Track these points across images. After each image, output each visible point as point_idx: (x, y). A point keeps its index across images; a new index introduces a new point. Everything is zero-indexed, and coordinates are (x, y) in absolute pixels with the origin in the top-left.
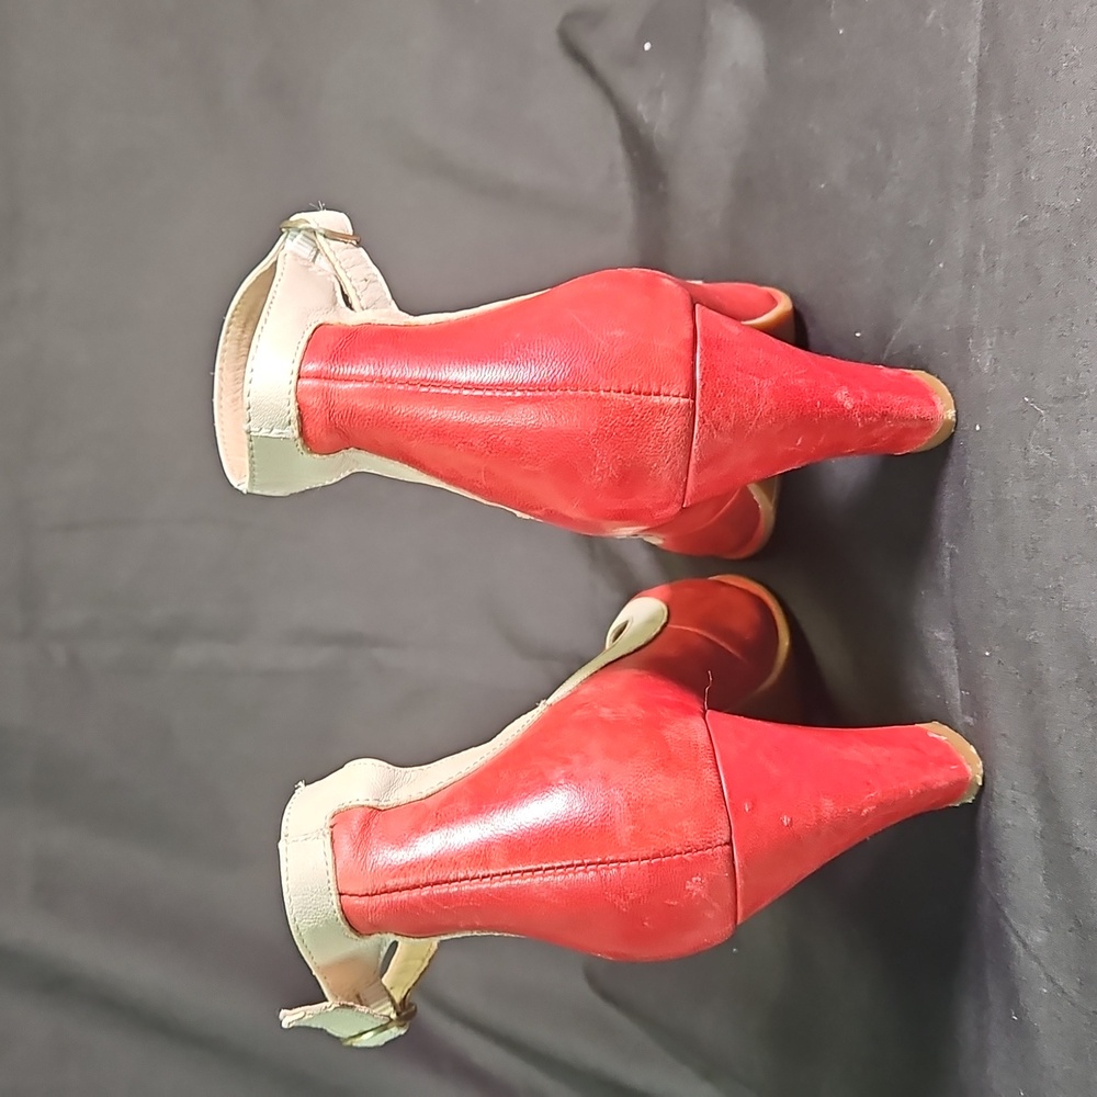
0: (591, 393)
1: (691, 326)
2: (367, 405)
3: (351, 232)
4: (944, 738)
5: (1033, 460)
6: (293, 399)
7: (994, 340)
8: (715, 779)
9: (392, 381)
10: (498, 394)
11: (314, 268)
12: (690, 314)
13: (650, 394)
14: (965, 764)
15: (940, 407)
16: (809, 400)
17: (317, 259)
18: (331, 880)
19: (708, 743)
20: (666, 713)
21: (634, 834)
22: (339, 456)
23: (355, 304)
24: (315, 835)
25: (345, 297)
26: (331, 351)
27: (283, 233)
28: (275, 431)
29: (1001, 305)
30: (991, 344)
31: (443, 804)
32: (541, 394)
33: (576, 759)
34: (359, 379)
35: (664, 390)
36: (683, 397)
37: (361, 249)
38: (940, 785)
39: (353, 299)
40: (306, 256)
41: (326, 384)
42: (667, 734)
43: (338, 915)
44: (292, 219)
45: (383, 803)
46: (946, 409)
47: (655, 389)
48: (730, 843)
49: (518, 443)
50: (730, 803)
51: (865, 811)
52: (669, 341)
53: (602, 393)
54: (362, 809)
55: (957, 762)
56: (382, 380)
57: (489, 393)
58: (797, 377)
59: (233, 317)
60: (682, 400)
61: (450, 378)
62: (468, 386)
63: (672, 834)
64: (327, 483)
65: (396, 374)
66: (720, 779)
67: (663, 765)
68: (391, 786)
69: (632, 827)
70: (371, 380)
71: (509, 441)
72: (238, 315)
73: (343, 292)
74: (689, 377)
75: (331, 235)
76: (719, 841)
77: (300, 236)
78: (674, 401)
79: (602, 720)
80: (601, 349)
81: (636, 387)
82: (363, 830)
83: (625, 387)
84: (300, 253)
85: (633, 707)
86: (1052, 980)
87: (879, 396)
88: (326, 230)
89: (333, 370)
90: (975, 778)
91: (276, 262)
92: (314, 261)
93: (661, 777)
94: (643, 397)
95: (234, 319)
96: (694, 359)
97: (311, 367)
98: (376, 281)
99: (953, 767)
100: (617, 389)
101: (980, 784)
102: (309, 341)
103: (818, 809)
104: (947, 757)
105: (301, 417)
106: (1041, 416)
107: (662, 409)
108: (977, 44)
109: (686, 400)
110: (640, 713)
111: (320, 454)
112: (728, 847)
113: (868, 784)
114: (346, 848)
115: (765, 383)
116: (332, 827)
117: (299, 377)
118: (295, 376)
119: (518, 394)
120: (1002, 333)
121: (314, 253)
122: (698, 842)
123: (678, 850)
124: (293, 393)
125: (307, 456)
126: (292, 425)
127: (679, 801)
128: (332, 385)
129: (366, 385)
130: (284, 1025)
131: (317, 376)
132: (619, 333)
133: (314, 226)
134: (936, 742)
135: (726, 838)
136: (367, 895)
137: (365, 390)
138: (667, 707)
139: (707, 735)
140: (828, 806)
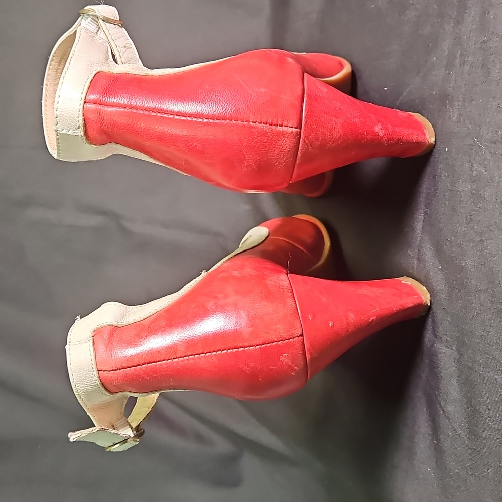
0: (246, 123)
1: (302, 88)
2: (122, 121)
3: (118, 20)
4: (410, 283)
5: (475, 172)
6: (81, 115)
7: (460, 103)
8: (293, 303)
9: (136, 108)
10: (194, 120)
11: (97, 38)
12: (301, 81)
13: (277, 125)
14: (421, 295)
15: (427, 136)
16: (361, 131)
17: (99, 33)
18: (93, 364)
19: (289, 286)
20: (267, 272)
21: (252, 333)
22: (106, 146)
23: (119, 60)
24: (85, 341)
25: (113, 56)
26: (103, 89)
27: (81, 15)
28: (70, 131)
29: (465, 85)
30: (458, 106)
31: (152, 323)
32: (217, 121)
33: (221, 296)
34: (118, 106)
35: (285, 123)
36: (295, 128)
37: (123, 28)
38: (409, 306)
39: (117, 57)
40: (92, 30)
41: (100, 107)
42: (267, 282)
43: (98, 382)
44: (85, 8)
45: (120, 323)
46: (430, 137)
47: (280, 123)
48: (302, 335)
49: (204, 147)
50: (301, 316)
51: (371, 319)
52: (289, 96)
53: (251, 123)
54: (109, 327)
55: (417, 294)
56: (130, 107)
57: (189, 119)
58: (355, 117)
59: (53, 57)
60: (294, 129)
61: (169, 109)
62: (178, 114)
63: (272, 332)
64: (99, 159)
65: (139, 104)
66: (296, 303)
67: (266, 297)
68: (125, 315)
69: (250, 329)
70: (124, 106)
71: (199, 146)
72: (56, 56)
73: (112, 53)
74: (299, 117)
75: (107, 20)
76: (296, 335)
77: (90, 19)
78: (290, 130)
79: (234, 277)
80: (252, 99)
81: (270, 121)
82: (110, 337)
83: (264, 121)
84: (89, 28)
85: (250, 270)
87: (397, 130)
88: (104, 17)
89: (104, 99)
90: (426, 301)
91: (76, 31)
92: (97, 33)
93: (265, 303)
94: (273, 126)
95: (54, 58)
96: (302, 107)
97: (92, 97)
98: (131, 47)
99: (415, 297)
100: (259, 122)
101: (429, 305)
102: (91, 82)
103: (347, 319)
104: (412, 292)
105: (85, 125)
106: (482, 149)
107: (283, 134)
109: (297, 129)
110: (253, 272)
111: (96, 145)
112: (301, 338)
113: (372, 305)
114: (101, 348)
115: (339, 121)
116: (93, 337)
117: (85, 103)
118: (82, 102)
119: (205, 121)
120: (465, 101)
121: (97, 29)
122: (285, 335)
123: (275, 340)
124: (81, 112)
125: (88, 145)
126: (80, 129)
127: (275, 315)
128: (103, 108)
129: (122, 110)
130: (71, 440)
131: (95, 103)
132: (262, 90)
133: (98, 14)
134: (406, 285)
135: (300, 333)
136: (113, 371)
137: (121, 112)
138: (268, 270)
139: (288, 282)
140: (352, 316)
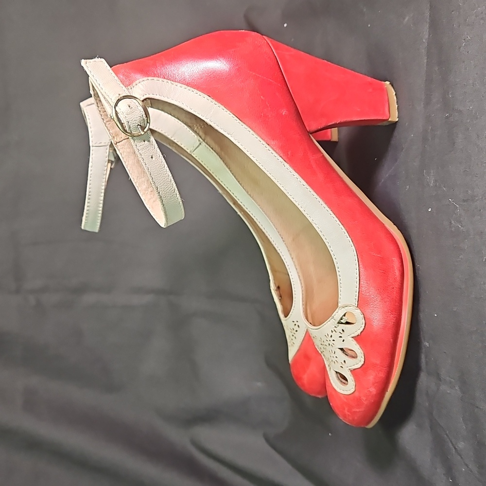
5: (454, 228)
7: (435, 171)
30: (433, 173)
86: (467, 465)
106: (457, 208)
108: (427, 33)
120: (438, 168)
